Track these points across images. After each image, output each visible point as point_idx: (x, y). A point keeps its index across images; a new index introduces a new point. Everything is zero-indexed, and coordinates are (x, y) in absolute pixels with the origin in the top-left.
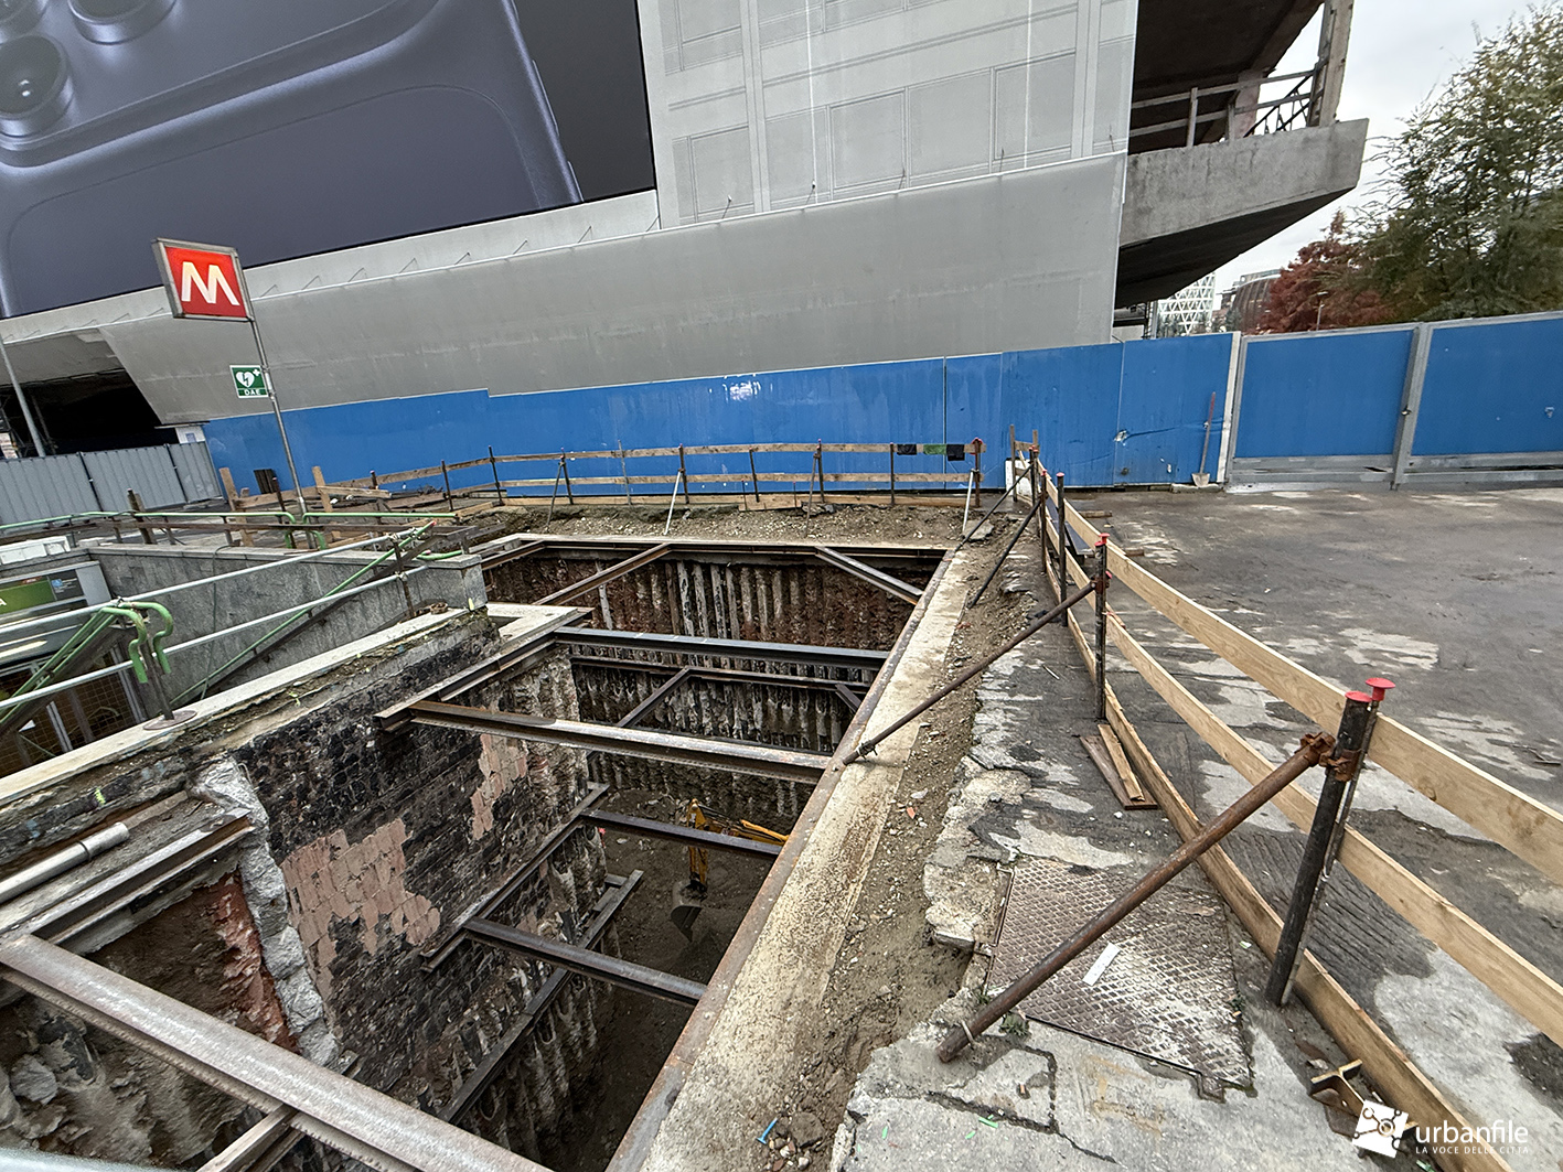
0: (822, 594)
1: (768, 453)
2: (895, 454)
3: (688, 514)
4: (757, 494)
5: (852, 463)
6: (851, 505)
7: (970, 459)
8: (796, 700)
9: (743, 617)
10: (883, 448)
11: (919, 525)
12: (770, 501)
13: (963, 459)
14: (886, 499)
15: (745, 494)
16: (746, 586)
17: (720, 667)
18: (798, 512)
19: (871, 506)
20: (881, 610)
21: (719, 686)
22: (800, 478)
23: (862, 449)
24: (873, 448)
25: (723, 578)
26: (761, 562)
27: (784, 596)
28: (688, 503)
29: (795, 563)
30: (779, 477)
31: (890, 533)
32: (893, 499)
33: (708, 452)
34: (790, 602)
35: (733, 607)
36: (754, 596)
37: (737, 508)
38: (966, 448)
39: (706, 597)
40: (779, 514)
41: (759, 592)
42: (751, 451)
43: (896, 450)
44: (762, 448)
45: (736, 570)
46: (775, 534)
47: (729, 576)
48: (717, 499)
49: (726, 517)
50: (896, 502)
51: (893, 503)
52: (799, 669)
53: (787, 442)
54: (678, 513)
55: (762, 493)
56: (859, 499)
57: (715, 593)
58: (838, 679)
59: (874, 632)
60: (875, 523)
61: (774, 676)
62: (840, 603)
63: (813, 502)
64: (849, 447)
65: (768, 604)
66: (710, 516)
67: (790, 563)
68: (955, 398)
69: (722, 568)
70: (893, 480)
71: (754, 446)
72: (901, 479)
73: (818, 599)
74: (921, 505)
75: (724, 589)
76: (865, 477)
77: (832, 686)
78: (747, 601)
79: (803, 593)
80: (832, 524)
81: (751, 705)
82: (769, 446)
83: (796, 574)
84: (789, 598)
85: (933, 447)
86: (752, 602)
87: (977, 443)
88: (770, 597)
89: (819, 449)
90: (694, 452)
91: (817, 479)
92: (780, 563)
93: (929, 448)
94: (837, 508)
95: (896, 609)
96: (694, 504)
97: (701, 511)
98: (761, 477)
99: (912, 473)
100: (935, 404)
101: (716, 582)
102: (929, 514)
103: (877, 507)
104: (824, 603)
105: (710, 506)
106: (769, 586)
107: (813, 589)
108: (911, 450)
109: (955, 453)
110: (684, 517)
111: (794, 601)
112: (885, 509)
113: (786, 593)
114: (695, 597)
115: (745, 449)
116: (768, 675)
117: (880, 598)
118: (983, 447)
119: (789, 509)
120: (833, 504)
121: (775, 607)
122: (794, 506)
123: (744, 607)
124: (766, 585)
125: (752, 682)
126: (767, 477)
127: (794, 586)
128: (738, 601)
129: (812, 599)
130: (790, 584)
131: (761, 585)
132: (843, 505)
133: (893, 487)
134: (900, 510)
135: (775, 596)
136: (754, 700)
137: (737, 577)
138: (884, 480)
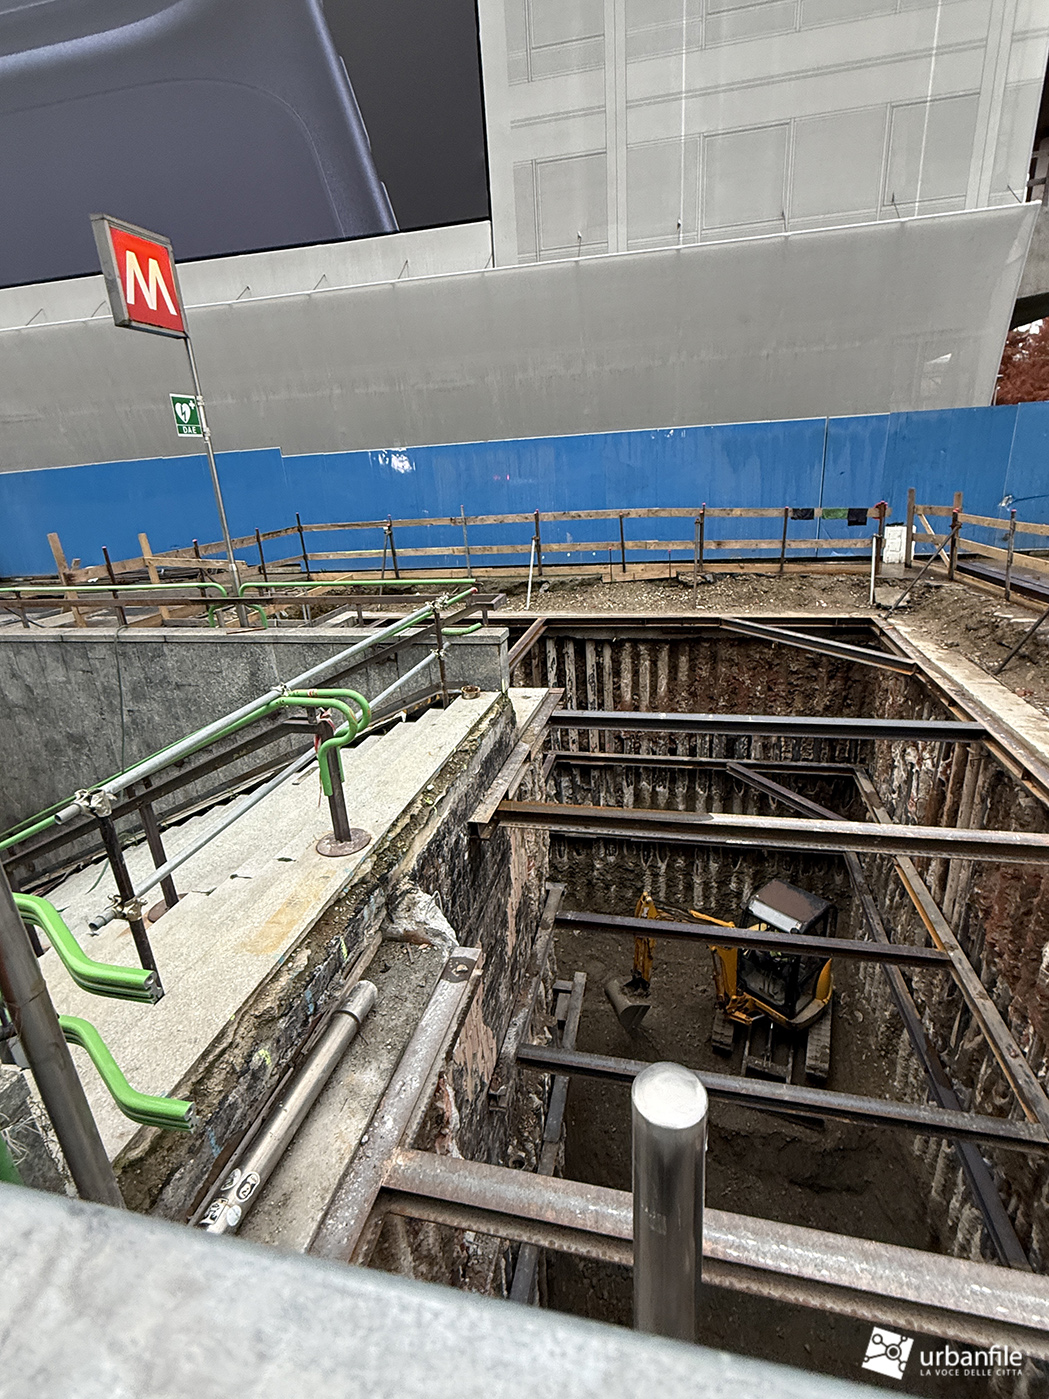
0: (716, 669)
1: (640, 519)
2: (789, 518)
3: (546, 586)
4: (623, 563)
5: (738, 529)
6: (731, 574)
8: (673, 781)
9: (620, 696)
10: (775, 513)
11: (816, 593)
12: (637, 570)
13: (865, 524)
14: (774, 567)
15: (612, 564)
16: (626, 663)
18: (675, 582)
19: (757, 574)
20: (781, 684)
21: (585, 772)
22: (676, 546)
23: (751, 514)
24: (764, 513)
25: (599, 654)
26: (650, 636)
27: (670, 672)
28: (540, 575)
29: (690, 636)
30: (652, 545)
31: (788, 602)
32: (782, 568)
33: (570, 519)
34: (676, 679)
35: (609, 686)
36: (636, 673)
37: (600, 579)
38: (870, 512)
39: (577, 676)
40: (650, 585)
41: (642, 670)
42: (621, 517)
43: (790, 514)
44: (634, 513)
45: (617, 647)
46: (655, 606)
47: (607, 653)
48: (575, 570)
49: (590, 589)
50: (785, 569)
51: (781, 572)
52: (680, 749)
53: (663, 506)
54: (536, 586)
55: (629, 563)
56: (742, 568)
57: (589, 671)
58: (726, 757)
59: (771, 707)
60: (765, 592)
61: (650, 757)
62: (734, 678)
63: (690, 572)
64: (737, 512)
65: (651, 681)
66: (573, 589)
67: (685, 636)
68: (835, 461)
69: (599, 645)
70: (784, 548)
71: (625, 511)
72: (794, 545)
73: (711, 674)
74: (815, 573)
75: (599, 667)
76: (752, 544)
77: (724, 765)
78: (626, 679)
79: (692, 669)
80: (717, 595)
81: (621, 789)
82: (642, 511)
83: (687, 648)
84: (676, 674)
85: (833, 511)
86: (633, 680)
87: (881, 507)
88: (654, 674)
89: (703, 514)
90: (552, 519)
91: (696, 547)
92: (673, 637)
93: (828, 513)
94: (718, 577)
96: (551, 576)
97: (562, 583)
98: (629, 545)
99: (806, 539)
100: (812, 467)
101: (591, 658)
102: (824, 582)
103: (763, 575)
104: (716, 679)
105: (571, 578)
106: (654, 663)
107: (707, 663)
108: (808, 514)
109: (857, 517)
110: (541, 590)
111: (683, 676)
112: (775, 577)
113: (673, 669)
115: (613, 514)
116: (644, 756)
117: (782, 670)
118: (886, 511)
119: (661, 580)
120: (712, 573)
121: (659, 684)
122: (668, 576)
123: (623, 685)
124: (650, 660)
125: (624, 765)
126: (636, 545)
127: (683, 660)
128: (616, 680)
129: (704, 674)
130: (678, 659)
131: (645, 661)
132: (722, 574)
133: (783, 554)
134: (791, 579)
135: (660, 672)
136: (625, 783)
137: (617, 653)
138: (773, 546)
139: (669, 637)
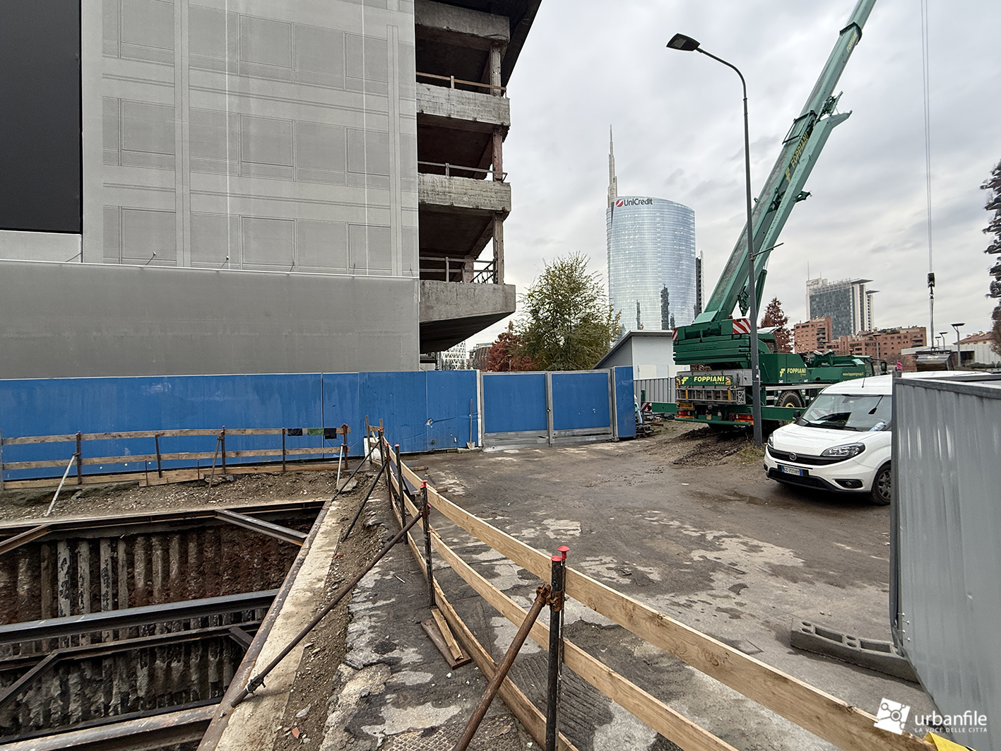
0: (220, 549)
1: (174, 437)
2: (286, 435)
3: (79, 494)
4: (160, 471)
5: (250, 443)
6: (249, 474)
7: (340, 437)
8: (188, 654)
9: (134, 584)
10: (277, 432)
11: (304, 484)
12: (172, 476)
13: (335, 438)
14: (279, 468)
15: (147, 472)
16: (139, 554)
17: (100, 641)
18: (201, 483)
19: (267, 474)
20: (273, 555)
21: (96, 663)
22: (204, 456)
23: (259, 433)
24: (268, 432)
25: (114, 550)
26: (159, 529)
27: (181, 557)
28: (80, 483)
29: (196, 526)
30: (184, 456)
31: (281, 493)
32: (284, 468)
33: (111, 438)
34: (187, 562)
35: (123, 576)
36: (149, 562)
37: (138, 484)
38: (337, 431)
39: (91, 572)
40: (181, 487)
41: (154, 558)
42: (157, 436)
43: (287, 432)
44: (168, 433)
45: (130, 541)
46: (176, 504)
47: (122, 548)
48: (116, 478)
49: (124, 493)
50: (287, 469)
51: (284, 471)
52: (192, 623)
53: (192, 428)
54: (65, 495)
55: (166, 470)
56: (256, 469)
57: (103, 566)
58: (233, 623)
59: (268, 574)
60: (270, 486)
61: (165, 636)
62: (236, 555)
63: (216, 475)
64: (249, 432)
65: (163, 567)
66: (107, 495)
67: (190, 527)
68: (329, 399)
69: (114, 542)
70: (284, 454)
71: (160, 432)
72: (291, 453)
73: (216, 555)
74: (306, 470)
75: (114, 561)
76: (262, 453)
77: (227, 630)
78: (140, 568)
79: (200, 552)
80: (231, 491)
81: (135, 673)
82: (175, 432)
83: (195, 536)
84: (187, 557)
85: (315, 430)
86: (146, 568)
87: (345, 427)
88: (166, 560)
89: (223, 433)
90: (93, 439)
91: (220, 456)
92: (180, 528)
93: (311, 431)
94: (237, 477)
95: (286, 552)
96: (88, 484)
97: (95, 490)
98: (165, 456)
99: (299, 448)
100: (315, 402)
101: (105, 553)
102: (312, 476)
103: (271, 474)
104: (221, 557)
105: (107, 485)
106: (166, 552)
107: (211, 547)
108: (298, 432)
109: (330, 434)
110: (74, 498)
111: (192, 560)
112: (278, 475)
113: (184, 555)
114: (77, 573)
115: (151, 434)
116: (158, 636)
117: (273, 544)
118: (349, 429)
119: (191, 482)
120: (233, 475)
121: (171, 569)
122: (197, 479)
123: (136, 574)
124: (162, 549)
125: (138, 648)
126: (171, 457)
127: (192, 546)
128: (130, 570)
129: (209, 555)
130: (188, 545)
131: (157, 550)
132: (242, 474)
133: (284, 459)
134: (289, 475)
135: (171, 559)
136: (139, 666)
137: (131, 547)
138: (277, 454)
139: (176, 529)
